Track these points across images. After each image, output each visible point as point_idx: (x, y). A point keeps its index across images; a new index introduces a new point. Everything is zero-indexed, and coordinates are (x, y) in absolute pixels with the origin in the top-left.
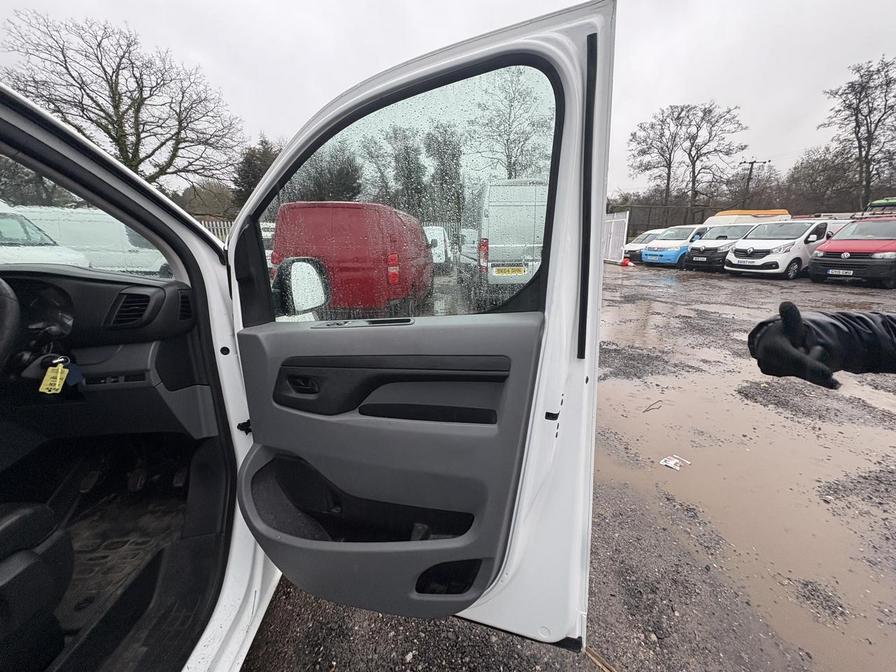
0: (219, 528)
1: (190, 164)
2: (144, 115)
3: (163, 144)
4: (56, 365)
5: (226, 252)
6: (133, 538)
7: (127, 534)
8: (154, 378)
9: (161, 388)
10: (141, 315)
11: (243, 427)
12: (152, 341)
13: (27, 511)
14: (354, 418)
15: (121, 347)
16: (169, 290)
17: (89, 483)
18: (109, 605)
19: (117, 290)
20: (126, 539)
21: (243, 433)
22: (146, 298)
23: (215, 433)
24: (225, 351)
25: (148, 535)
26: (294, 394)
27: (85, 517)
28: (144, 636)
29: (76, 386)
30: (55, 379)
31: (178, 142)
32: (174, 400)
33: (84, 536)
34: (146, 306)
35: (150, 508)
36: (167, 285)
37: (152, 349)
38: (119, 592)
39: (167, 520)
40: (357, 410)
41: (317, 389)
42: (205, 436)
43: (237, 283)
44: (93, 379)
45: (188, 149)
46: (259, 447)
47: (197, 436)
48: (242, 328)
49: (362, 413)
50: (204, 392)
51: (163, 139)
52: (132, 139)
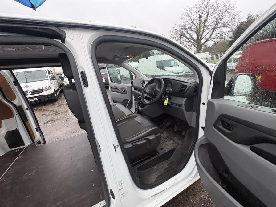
0: (188, 152)
1: (216, 35)
2: (206, 24)
3: (210, 31)
4: (167, 99)
5: (212, 72)
6: (172, 141)
7: (171, 139)
8: (183, 107)
9: (184, 110)
10: (184, 91)
11: (203, 128)
12: (185, 97)
13: (156, 128)
14: (246, 149)
15: (179, 97)
16: (192, 84)
17: (168, 125)
18: (164, 152)
19: (181, 83)
20: (171, 140)
21: (202, 130)
22: (186, 86)
23: (194, 126)
24: (204, 104)
25: (174, 142)
26: (221, 127)
27: (166, 131)
28: (168, 163)
29: (169, 104)
30: (166, 103)
31: (214, 29)
32: (187, 114)
33: (165, 135)
34: (186, 88)
35: (177, 136)
36: (192, 83)
37: (185, 99)
38: (166, 151)
39: (179, 141)
40: (249, 146)
41: (231, 129)
42: (192, 126)
43: (213, 83)
44: (173, 104)
45: (217, 30)
46: (204, 137)
47: (190, 125)
48: (210, 98)
49: (251, 149)
50: (194, 114)
51: (210, 30)
52: (201, 33)
